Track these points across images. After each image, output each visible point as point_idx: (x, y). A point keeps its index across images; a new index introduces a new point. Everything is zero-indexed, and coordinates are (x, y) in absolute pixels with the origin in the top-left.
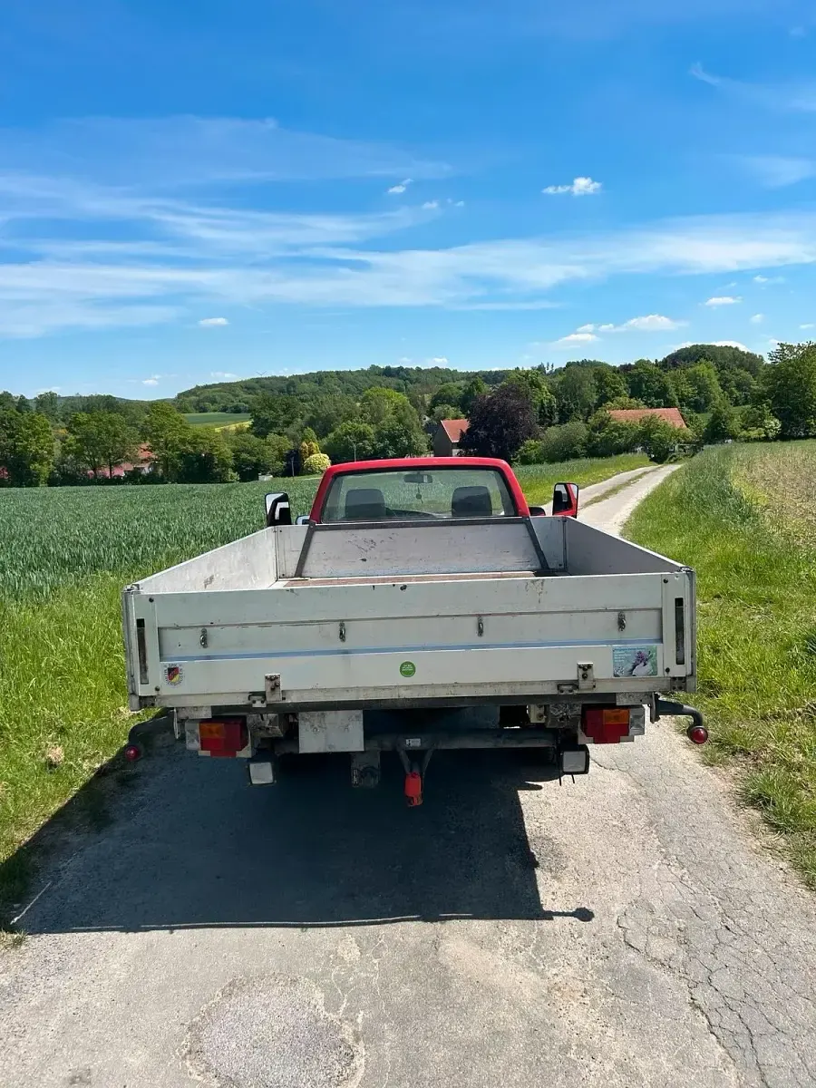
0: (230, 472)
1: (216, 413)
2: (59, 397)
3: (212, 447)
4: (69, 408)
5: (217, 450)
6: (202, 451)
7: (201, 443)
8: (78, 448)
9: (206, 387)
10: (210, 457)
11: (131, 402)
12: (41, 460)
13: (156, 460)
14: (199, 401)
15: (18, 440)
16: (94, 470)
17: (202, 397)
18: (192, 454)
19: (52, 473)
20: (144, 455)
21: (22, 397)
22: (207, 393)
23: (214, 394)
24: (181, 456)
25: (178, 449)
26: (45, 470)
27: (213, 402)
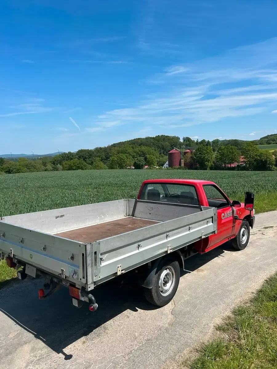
0: (274, 166)
1: (274, 145)
2: (220, 141)
3: (267, 158)
4: (222, 144)
5: (269, 159)
6: (263, 159)
7: (263, 156)
8: (220, 157)
9: (272, 135)
10: (266, 161)
11: (243, 141)
12: (208, 161)
13: (246, 162)
14: (268, 140)
15: (202, 155)
16: (225, 164)
17: (269, 139)
18: (260, 160)
19: (212, 165)
20: (242, 160)
21: (208, 141)
22: (272, 137)
23: (275, 138)
24: (255, 161)
25: (254, 158)
26: (210, 164)
27: (274, 140)
